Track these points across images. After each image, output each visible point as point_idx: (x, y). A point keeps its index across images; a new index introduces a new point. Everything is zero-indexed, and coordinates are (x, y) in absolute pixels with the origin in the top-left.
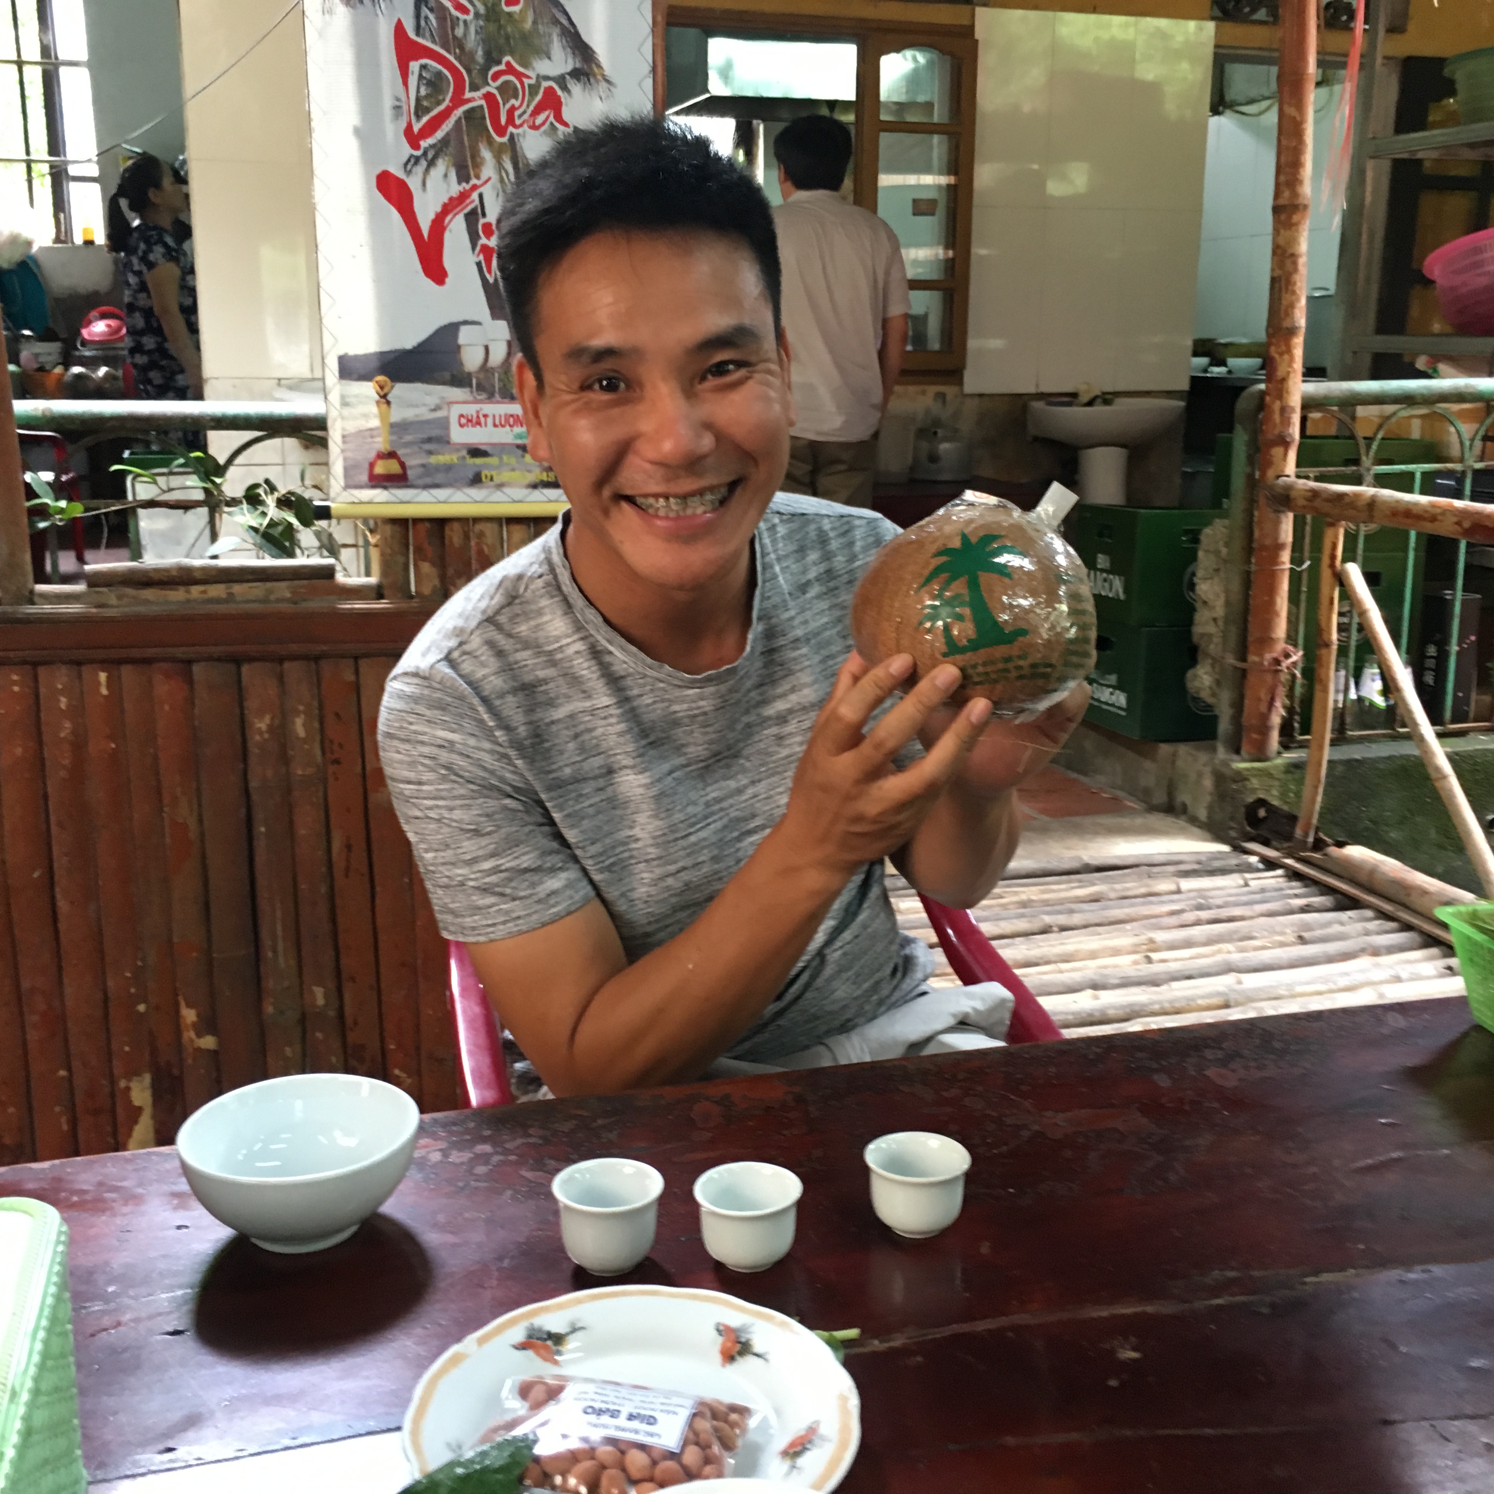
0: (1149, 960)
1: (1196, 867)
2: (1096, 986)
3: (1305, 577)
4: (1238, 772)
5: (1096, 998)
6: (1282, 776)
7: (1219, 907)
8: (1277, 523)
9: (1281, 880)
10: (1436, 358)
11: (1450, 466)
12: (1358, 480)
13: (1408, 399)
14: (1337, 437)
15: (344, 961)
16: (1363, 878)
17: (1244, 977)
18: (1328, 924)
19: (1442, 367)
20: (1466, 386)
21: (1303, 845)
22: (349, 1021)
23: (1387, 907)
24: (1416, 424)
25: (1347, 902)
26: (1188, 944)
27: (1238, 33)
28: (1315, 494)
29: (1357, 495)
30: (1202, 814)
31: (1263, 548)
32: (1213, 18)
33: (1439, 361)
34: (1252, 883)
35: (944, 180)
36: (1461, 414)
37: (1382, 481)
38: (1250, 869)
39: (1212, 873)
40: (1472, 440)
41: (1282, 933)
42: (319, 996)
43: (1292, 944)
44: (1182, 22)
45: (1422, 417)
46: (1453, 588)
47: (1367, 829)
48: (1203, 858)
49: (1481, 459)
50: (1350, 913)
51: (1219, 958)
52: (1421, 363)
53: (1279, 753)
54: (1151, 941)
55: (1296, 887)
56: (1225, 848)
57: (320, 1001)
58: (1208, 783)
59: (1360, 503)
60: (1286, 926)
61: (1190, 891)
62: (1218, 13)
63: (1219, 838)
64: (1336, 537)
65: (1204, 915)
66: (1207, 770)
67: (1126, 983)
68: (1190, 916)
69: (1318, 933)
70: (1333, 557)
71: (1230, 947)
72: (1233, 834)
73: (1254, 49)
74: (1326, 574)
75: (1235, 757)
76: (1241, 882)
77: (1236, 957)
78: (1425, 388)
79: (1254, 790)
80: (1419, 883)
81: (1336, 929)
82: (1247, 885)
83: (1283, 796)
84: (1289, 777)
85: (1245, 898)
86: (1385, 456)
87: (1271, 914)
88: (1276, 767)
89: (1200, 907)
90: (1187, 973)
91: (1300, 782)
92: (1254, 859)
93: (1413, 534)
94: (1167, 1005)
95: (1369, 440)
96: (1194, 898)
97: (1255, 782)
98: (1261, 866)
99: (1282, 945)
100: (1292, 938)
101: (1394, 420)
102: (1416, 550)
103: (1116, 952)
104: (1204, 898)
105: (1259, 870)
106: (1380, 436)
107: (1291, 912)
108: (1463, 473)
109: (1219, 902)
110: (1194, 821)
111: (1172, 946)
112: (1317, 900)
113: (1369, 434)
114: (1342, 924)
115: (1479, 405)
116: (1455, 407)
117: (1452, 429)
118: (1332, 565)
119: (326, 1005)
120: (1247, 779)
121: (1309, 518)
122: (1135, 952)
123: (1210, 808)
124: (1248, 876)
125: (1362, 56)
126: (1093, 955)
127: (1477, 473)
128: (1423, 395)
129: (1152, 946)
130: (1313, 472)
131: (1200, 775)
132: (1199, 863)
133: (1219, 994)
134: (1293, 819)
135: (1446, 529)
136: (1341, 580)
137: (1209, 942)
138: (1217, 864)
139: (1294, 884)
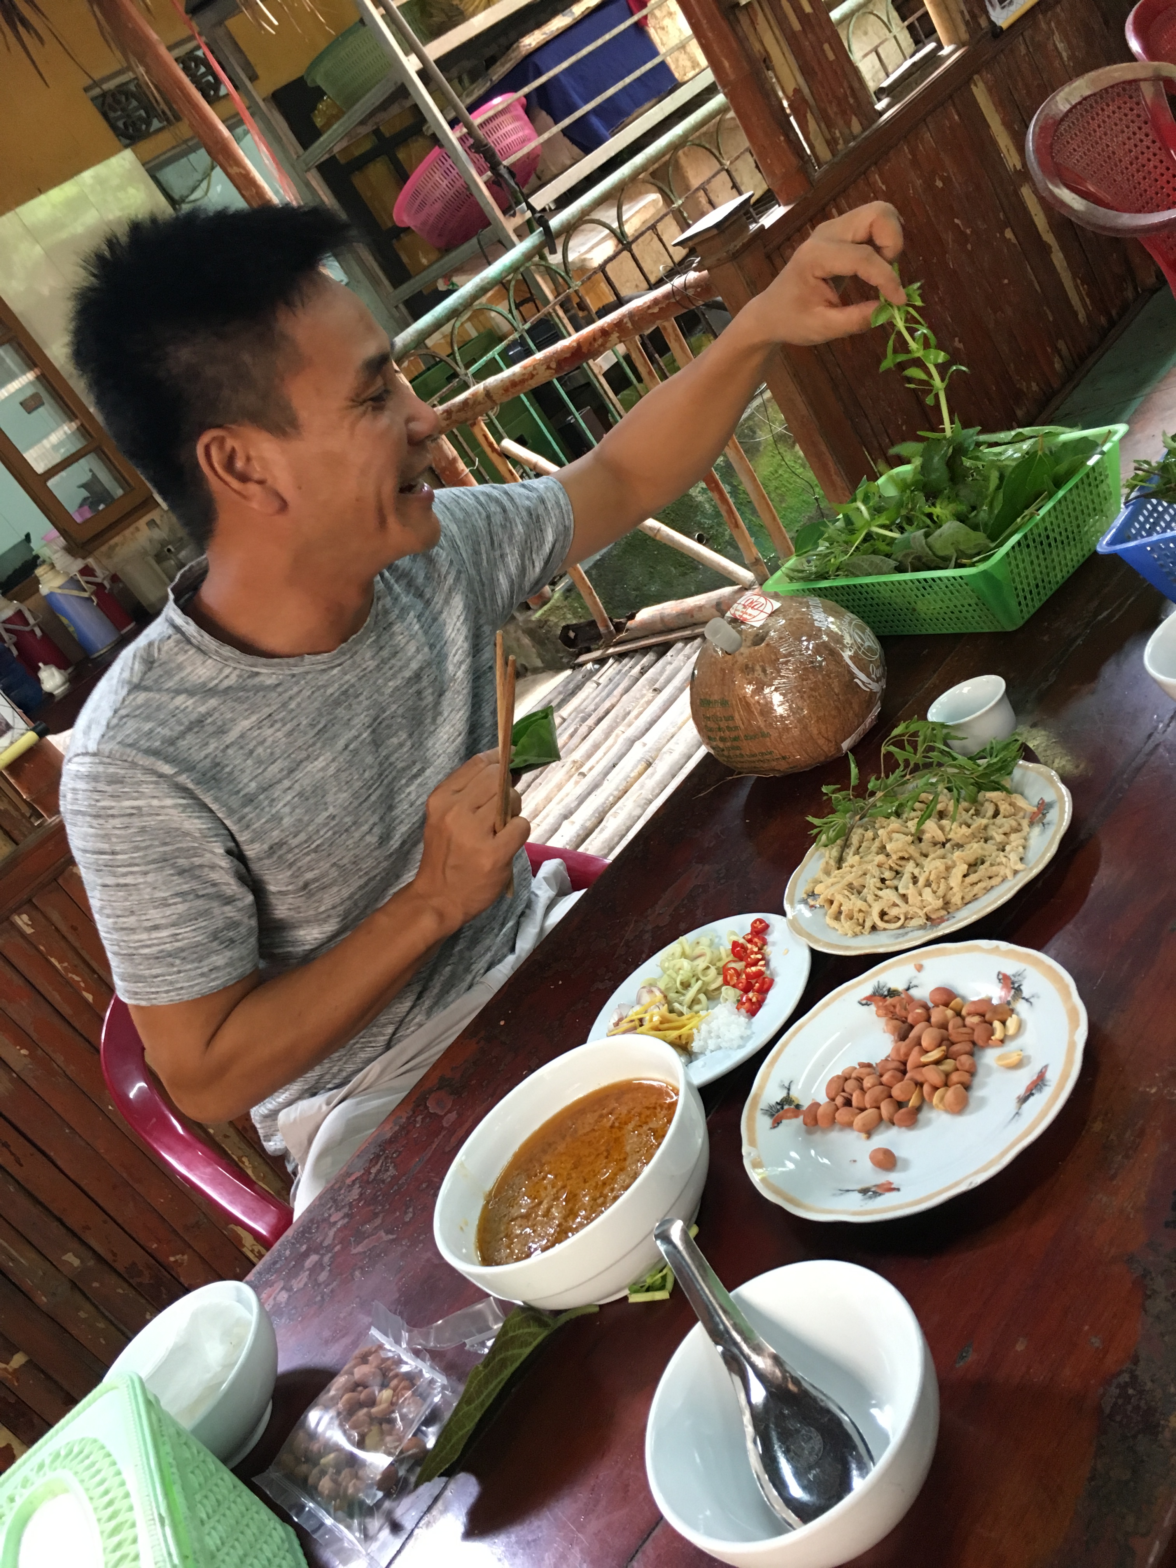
0: (583, 775)
1: (561, 697)
2: (566, 817)
3: (482, 470)
4: (539, 621)
5: (573, 823)
6: (566, 603)
7: (595, 710)
8: (440, 448)
9: (615, 665)
10: (447, 277)
11: (511, 338)
12: (465, 386)
13: (454, 313)
14: (429, 369)
15: (68, 1222)
16: (660, 626)
17: (644, 739)
18: (663, 670)
19: (455, 279)
20: (482, 280)
21: (611, 635)
22: (109, 1257)
23: (687, 633)
24: (468, 326)
25: (661, 648)
26: (596, 747)
27: (151, 146)
28: (448, 412)
29: (474, 395)
30: (539, 663)
31: (444, 470)
32: (126, 146)
33: (451, 276)
34: (601, 681)
35: (30, 376)
36: (490, 300)
37: (480, 376)
38: (592, 674)
39: (573, 693)
40: (510, 311)
41: (643, 696)
42: (72, 1259)
43: (654, 698)
44: (107, 162)
45: (469, 319)
46: (571, 413)
47: (637, 596)
48: (561, 689)
49: (525, 321)
50: (669, 654)
51: (621, 740)
52: (442, 286)
53: (553, 590)
54: (574, 762)
55: (627, 662)
56: (568, 672)
57: (76, 1262)
58: (526, 641)
59: (480, 398)
60: (641, 690)
61: (570, 715)
62: (128, 142)
63: (559, 668)
64: (482, 430)
65: (590, 722)
66: (520, 632)
67: (582, 800)
68: (583, 729)
69: (662, 680)
70: (491, 445)
71: (621, 728)
72: (565, 660)
73: (169, 150)
74: (494, 457)
75: (530, 613)
76: (595, 685)
77: (631, 732)
78: (459, 298)
79: (556, 624)
80: (692, 605)
81: (669, 669)
82: (598, 684)
83: (575, 614)
84: (570, 600)
85: (604, 694)
86: (468, 358)
87: (627, 690)
88: (557, 601)
89: (584, 720)
90: (611, 764)
91: (579, 596)
92: (589, 666)
93: (522, 396)
94: (616, 793)
95: (452, 354)
96: (576, 717)
97: (553, 619)
98: (597, 666)
99: (649, 703)
100: (650, 694)
101: (456, 332)
102: (532, 405)
103: (560, 787)
104: (582, 711)
105: (598, 670)
106: (456, 348)
107: (637, 680)
108: (521, 337)
109: (592, 707)
110: (536, 671)
111: (589, 756)
112: (645, 660)
113: (449, 351)
114: (671, 663)
115: (496, 288)
116: (484, 300)
117: (493, 314)
118: (494, 450)
119: (82, 1262)
120: (546, 622)
121: (455, 430)
122: (571, 776)
123: (540, 656)
124: (595, 678)
125: (248, 108)
126: (548, 800)
127: (528, 331)
128: (461, 304)
129: (577, 765)
130: (435, 399)
131: (518, 640)
132: (560, 693)
133: (639, 761)
134: (593, 624)
135: (543, 377)
136: (506, 455)
137: (607, 736)
138: (571, 686)
139: (624, 662)
